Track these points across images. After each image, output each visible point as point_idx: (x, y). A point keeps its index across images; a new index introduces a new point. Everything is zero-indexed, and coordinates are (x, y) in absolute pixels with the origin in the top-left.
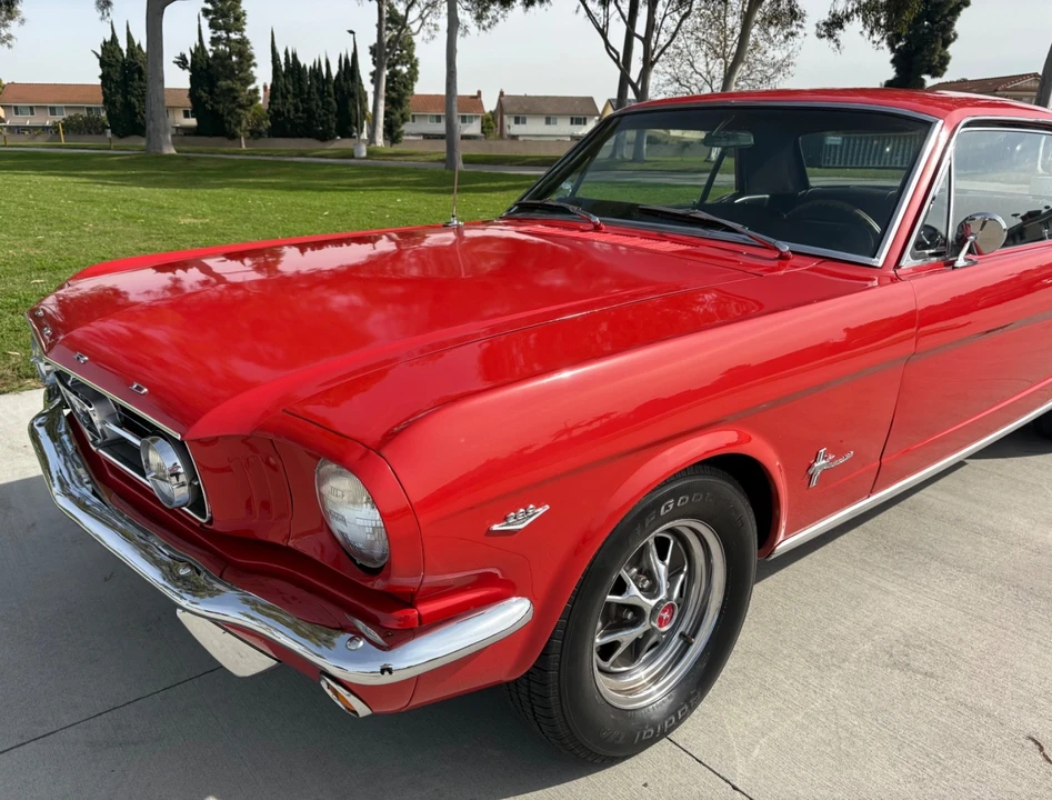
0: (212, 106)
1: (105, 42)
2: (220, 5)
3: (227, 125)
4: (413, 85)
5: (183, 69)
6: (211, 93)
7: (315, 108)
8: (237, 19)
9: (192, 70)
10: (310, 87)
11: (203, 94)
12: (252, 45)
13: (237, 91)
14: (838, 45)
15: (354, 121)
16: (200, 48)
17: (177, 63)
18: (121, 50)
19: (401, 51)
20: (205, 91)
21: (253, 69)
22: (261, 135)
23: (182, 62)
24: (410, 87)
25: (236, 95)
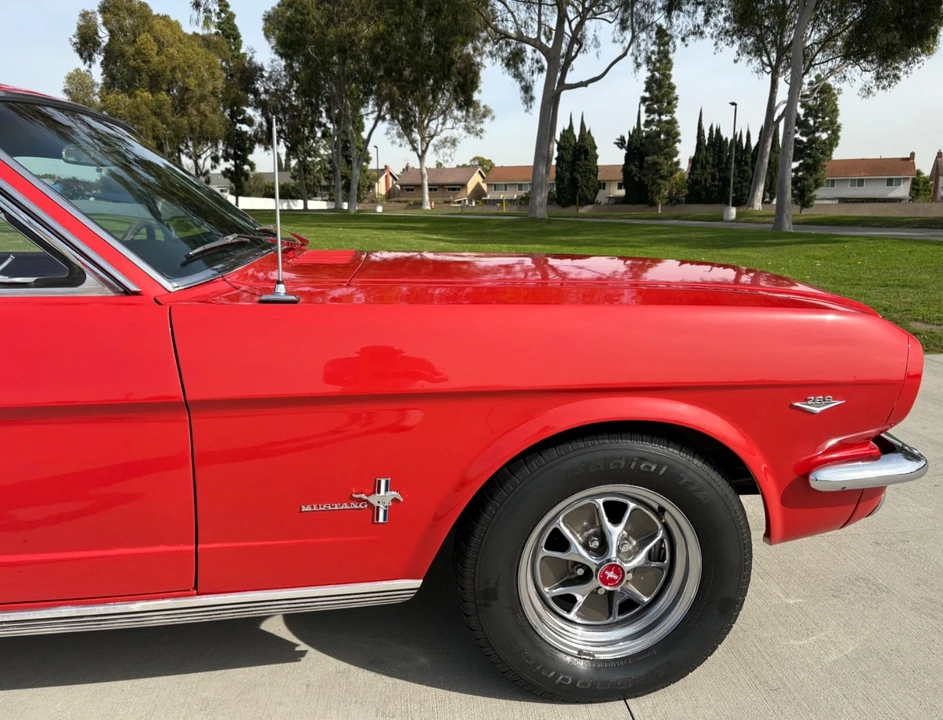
0: (640, 178)
1: (564, 131)
2: (656, 92)
3: (649, 194)
4: (832, 150)
5: (621, 148)
6: (641, 167)
8: (669, 103)
9: (629, 149)
10: (729, 157)
11: (634, 168)
12: (679, 124)
13: (660, 165)
15: (767, 188)
16: (637, 131)
17: (617, 144)
18: (574, 136)
19: (823, 118)
20: (636, 166)
21: (677, 145)
22: (678, 202)
23: (621, 143)
24: (828, 153)
25: (659, 167)
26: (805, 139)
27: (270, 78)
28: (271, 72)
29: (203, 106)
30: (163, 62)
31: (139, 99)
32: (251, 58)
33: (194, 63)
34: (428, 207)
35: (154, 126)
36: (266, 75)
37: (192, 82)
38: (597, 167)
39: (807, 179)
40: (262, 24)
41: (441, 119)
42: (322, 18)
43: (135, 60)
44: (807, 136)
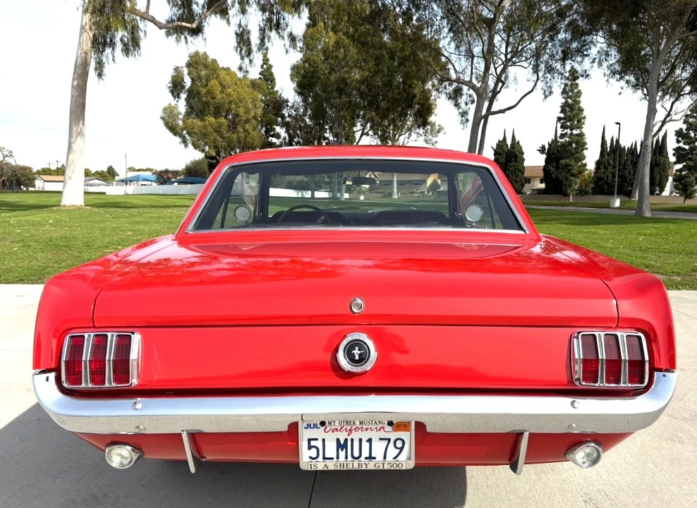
0: (556, 175)
1: (499, 141)
2: (569, 114)
3: (564, 187)
5: (542, 154)
6: (557, 168)
7: (627, 174)
8: (579, 121)
9: (548, 154)
10: (626, 160)
12: (586, 136)
13: (572, 166)
15: (657, 183)
16: (555, 141)
17: (539, 150)
18: (507, 145)
20: (553, 167)
21: (585, 151)
22: (586, 193)
23: (542, 150)
25: (571, 168)
26: (687, 147)
27: (292, 107)
28: (293, 103)
29: (247, 126)
30: (224, 98)
31: (207, 122)
32: (281, 94)
33: (244, 98)
34: (396, 197)
35: (215, 139)
36: (290, 104)
37: (241, 111)
38: (524, 167)
39: (690, 177)
40: (290, 72)
41: (407, 135)
42: (326, 69)
43: (206, 97)
44: (688, 145)
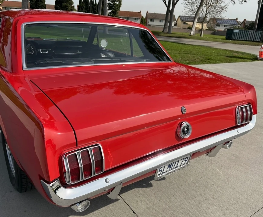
4: (120, 8)
6: (61, 6)
10: (90, 6)
13: (68, 7)
14: (234, 3)
24: (119, 8)
26: (112, 3)
38: (45, 5)
44: (112, 2)
